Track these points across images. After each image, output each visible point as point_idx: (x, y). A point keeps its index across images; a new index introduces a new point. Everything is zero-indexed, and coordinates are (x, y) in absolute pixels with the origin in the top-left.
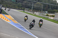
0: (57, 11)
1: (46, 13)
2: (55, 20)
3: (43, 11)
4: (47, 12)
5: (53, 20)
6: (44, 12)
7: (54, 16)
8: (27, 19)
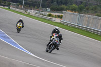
0: (67, 7)
1: (48, 12)
2: (63, 24)
3: (43, 7)
4: (49, 9)
5: (60, 23)
6: (44, 9)
7: (61, 17)
8: (23, 27)
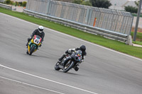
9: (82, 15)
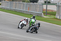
9: (24, 6)
